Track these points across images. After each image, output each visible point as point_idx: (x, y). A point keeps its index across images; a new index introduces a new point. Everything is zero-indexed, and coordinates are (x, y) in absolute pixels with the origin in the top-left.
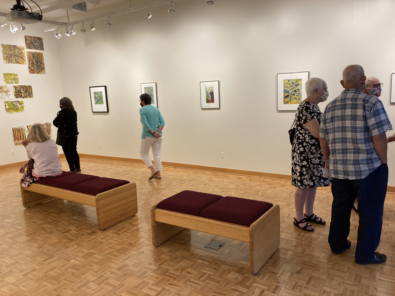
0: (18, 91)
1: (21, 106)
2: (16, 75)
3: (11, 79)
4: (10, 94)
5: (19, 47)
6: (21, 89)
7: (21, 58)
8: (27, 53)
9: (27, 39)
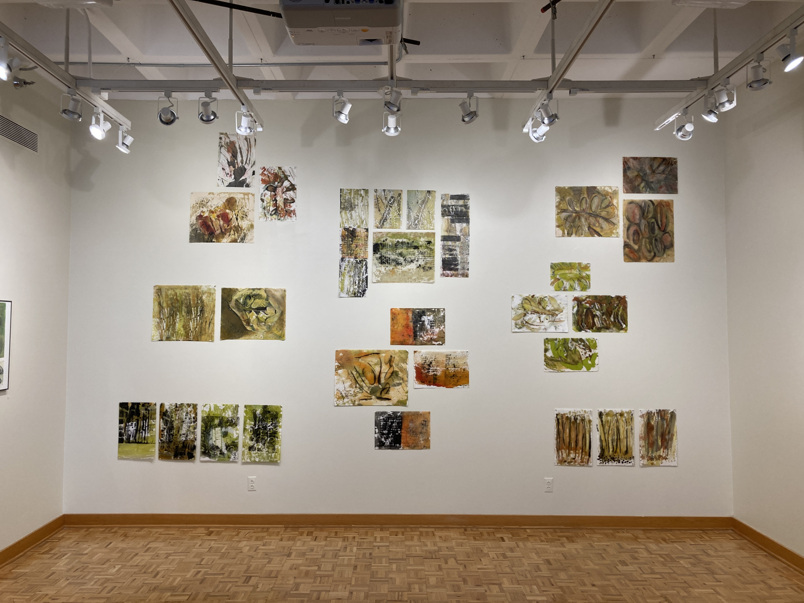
0: (585, 310)
1: (589, 353)
2: (587, 267)
3: (571, 279)
4: (562, 319)
5: (604, 190)
6: (595, 306)
7: (607, 220)
8: (624, 205)
9: (631, 165)
